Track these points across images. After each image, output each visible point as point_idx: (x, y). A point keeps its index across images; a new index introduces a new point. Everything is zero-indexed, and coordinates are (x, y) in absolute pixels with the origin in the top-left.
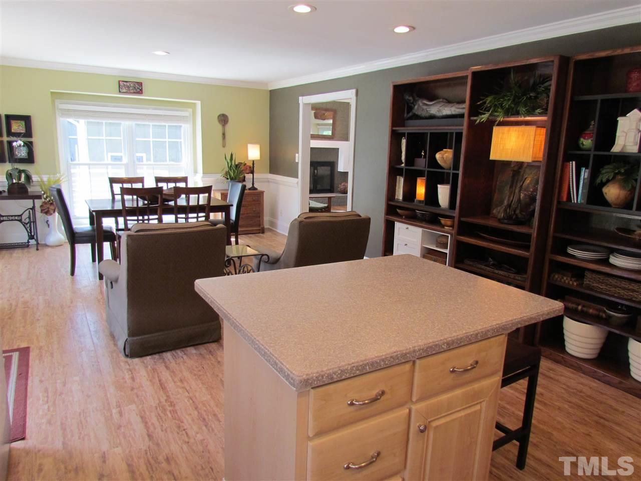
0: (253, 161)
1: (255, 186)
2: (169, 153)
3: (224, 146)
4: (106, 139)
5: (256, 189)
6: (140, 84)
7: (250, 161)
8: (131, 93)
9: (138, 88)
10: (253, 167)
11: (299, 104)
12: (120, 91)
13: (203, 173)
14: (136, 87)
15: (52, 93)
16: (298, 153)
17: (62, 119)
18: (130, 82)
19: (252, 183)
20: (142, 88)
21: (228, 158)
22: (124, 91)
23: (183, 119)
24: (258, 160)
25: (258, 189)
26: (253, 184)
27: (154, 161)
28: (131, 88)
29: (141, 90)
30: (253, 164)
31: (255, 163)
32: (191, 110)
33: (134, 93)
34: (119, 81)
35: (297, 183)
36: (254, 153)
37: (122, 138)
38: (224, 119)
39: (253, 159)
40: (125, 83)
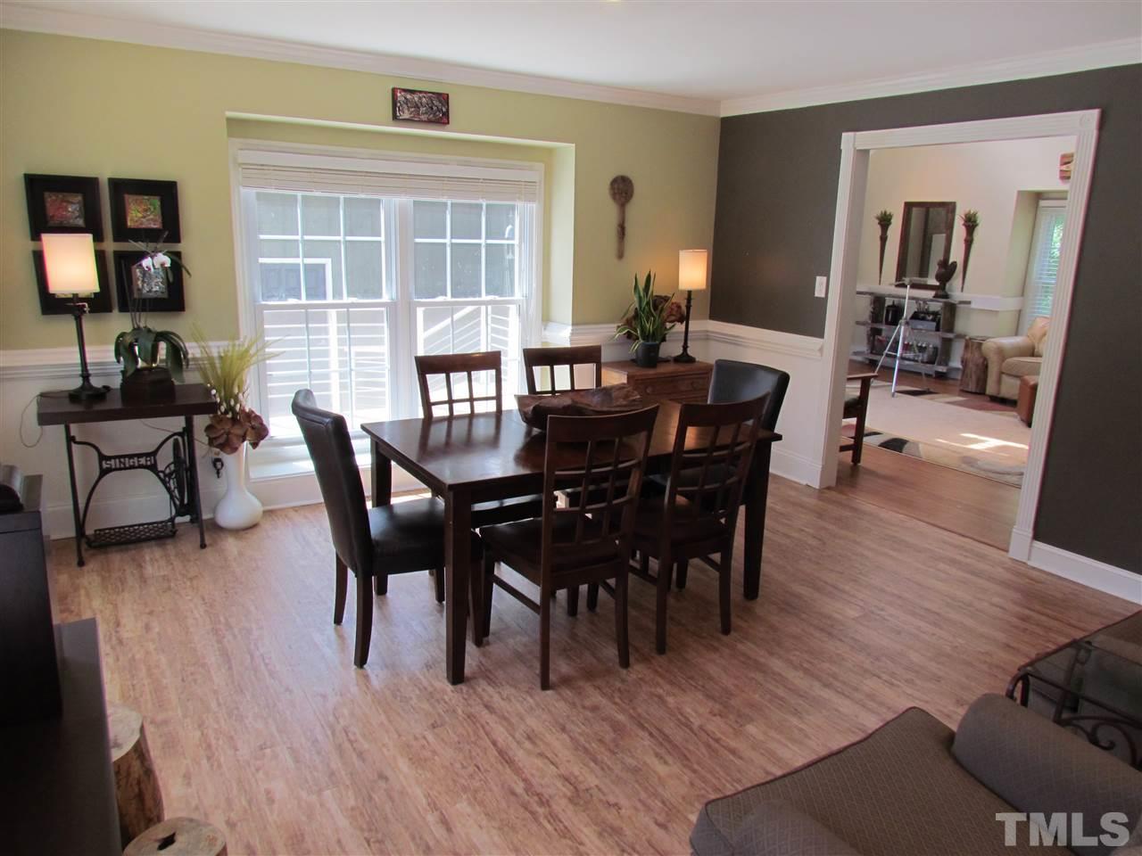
0: (690, 293)
1: (690, 352)
2: (486, 275)
3: (621, 255)
4: (346, 242)
5: (691, 360)
6: (444, 99)
7: (682, 292)
8: (421, 121)
9: (439, 110)
10: (688, 307)
11: (841, 151)
12: (395, 117)
13: (573, 324)
14: (435, 109)
15: (230, 121)
16: (827, 274)
17: (243, 191)
18: (420, 92)
19: (682, 344)
20: (448, 110)
21: (642, 285)
22: (406, 115)
23: (524, 190)
24: (699, 292)
25: (697, 359)
26: (685, 347)
27: (453, 296)
28: (423, 110)
29: (446, 114)
30: (689, 300)
31: (692, 297)
32: (540, 166)
33: (429, 122)
34: (394, 91)
35: (821, 350)
36: (693, 272)
37: (382, 239)
38: (622, 189)
39: (689, 288)
40: (409, 96)
